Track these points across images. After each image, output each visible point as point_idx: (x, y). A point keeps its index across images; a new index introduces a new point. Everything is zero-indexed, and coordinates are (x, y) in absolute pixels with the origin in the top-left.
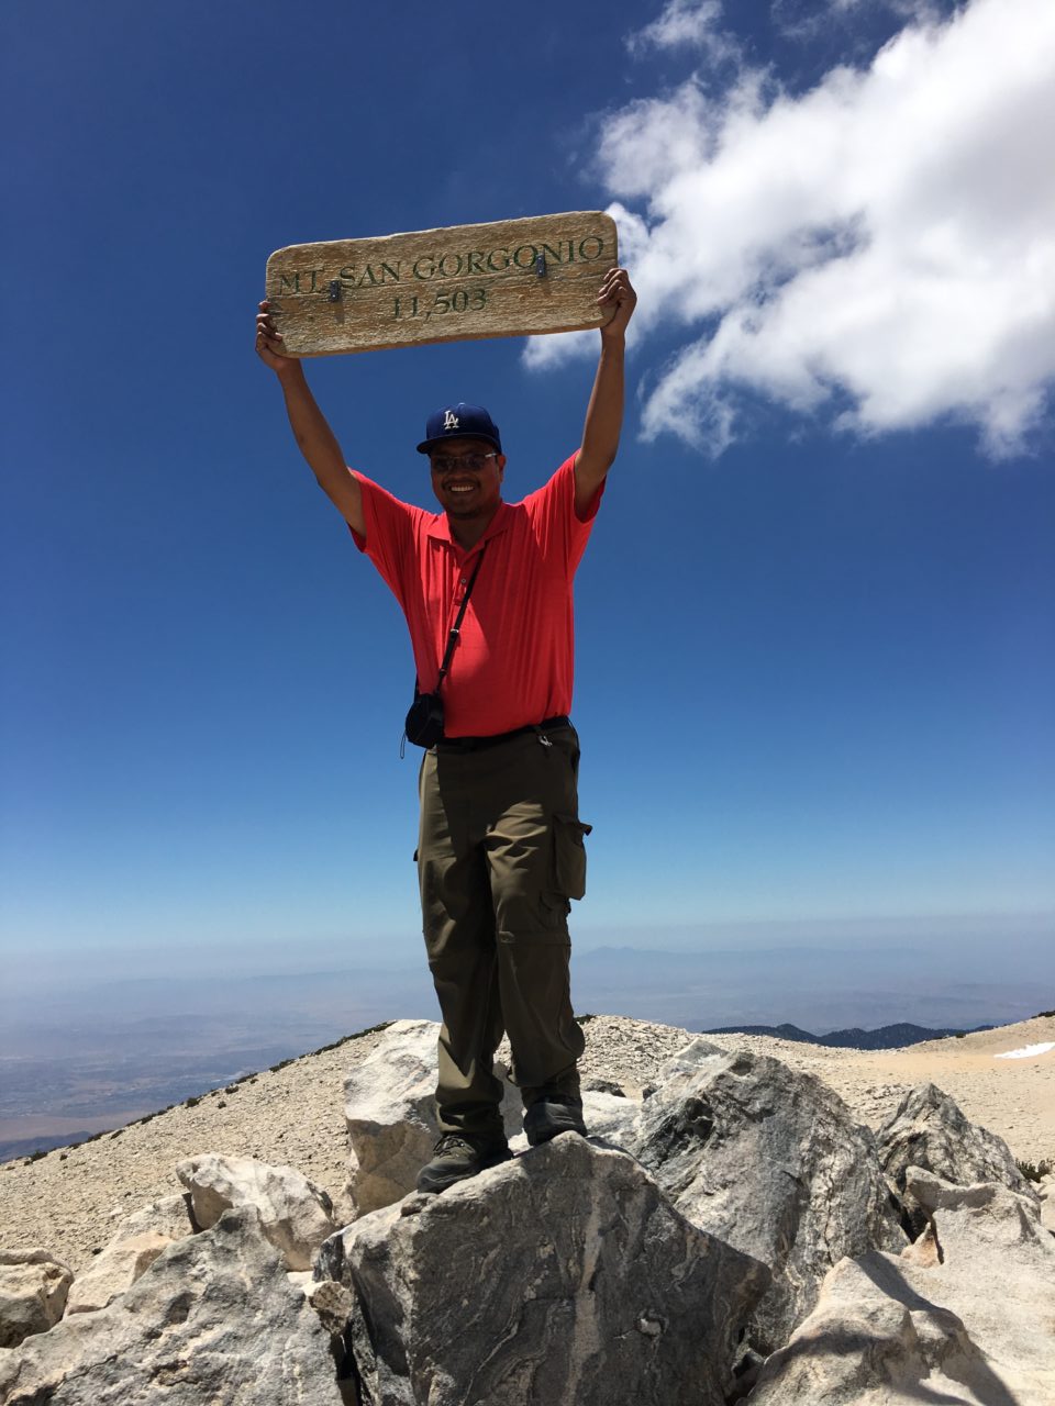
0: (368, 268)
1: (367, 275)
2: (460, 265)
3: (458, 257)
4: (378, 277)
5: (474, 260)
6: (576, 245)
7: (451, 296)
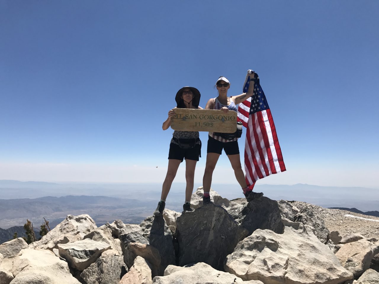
0: (191, 115)
2: (208, 118)
3: (208, 116)
5: (211, 117)
7: (206, 123)
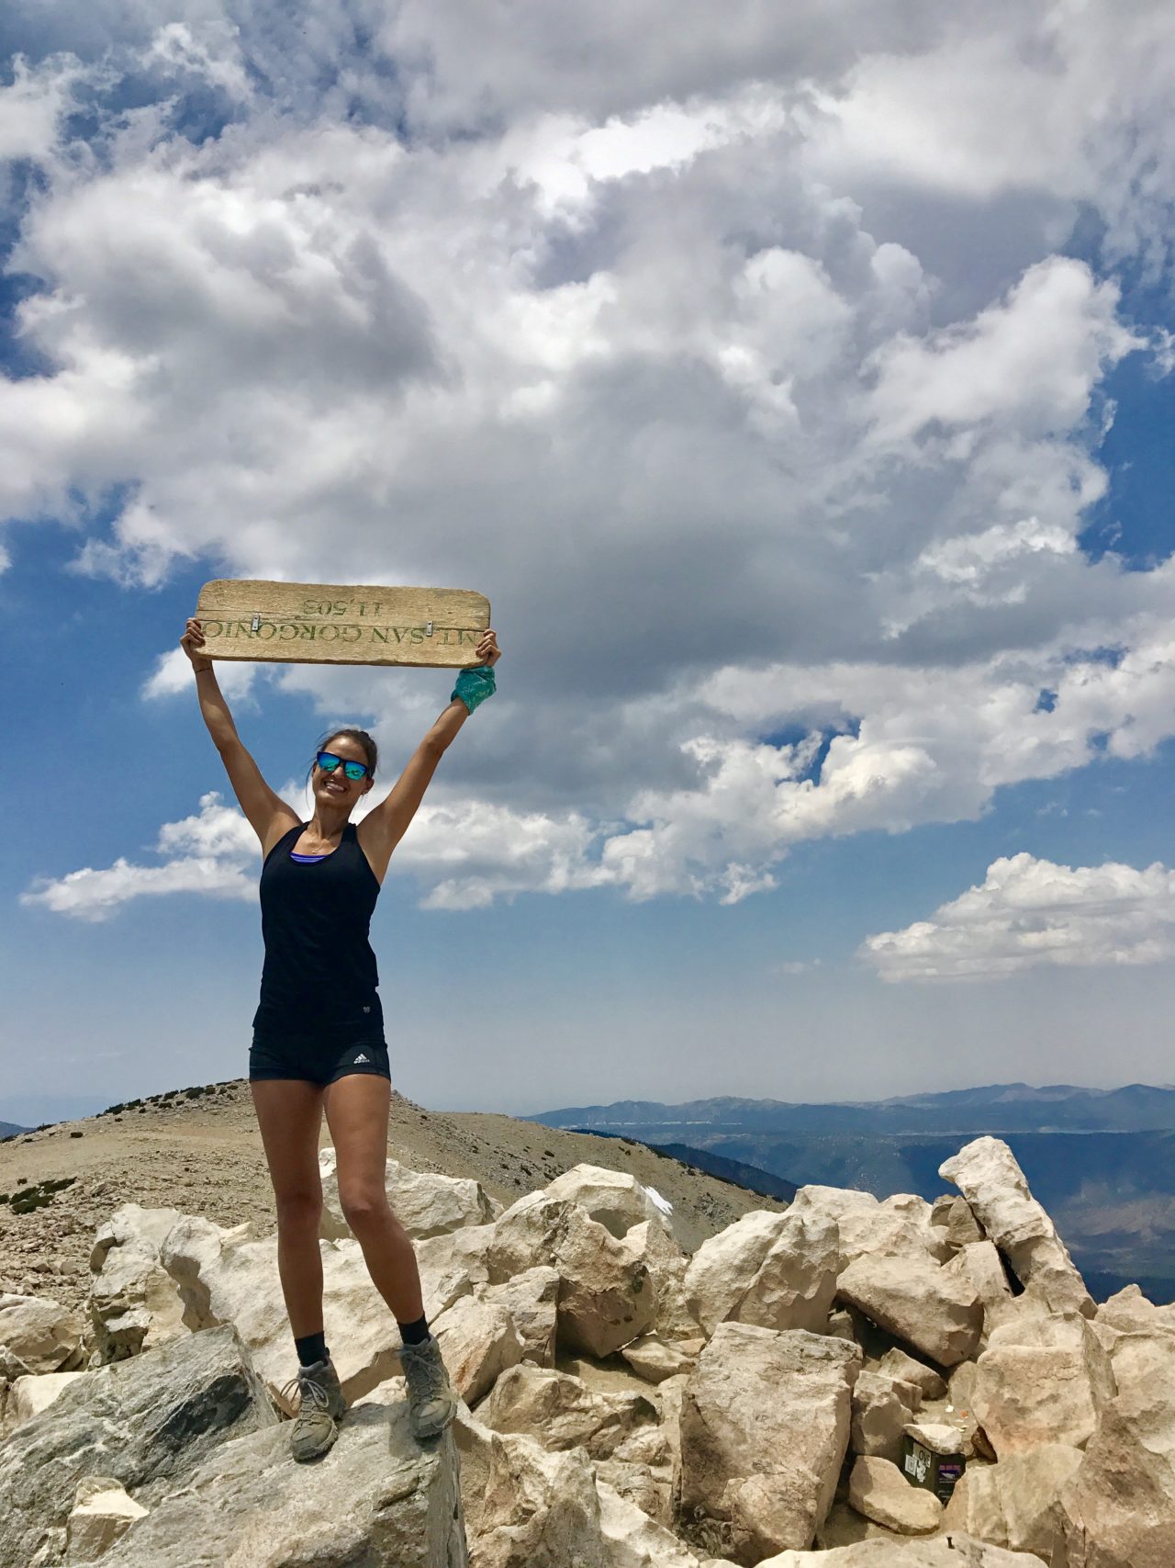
0: (399, 641)
1: (400, 635)
2: (321, 632)
4: (392, 633)
5: (309, 635)
6: (225, 631)
7: (333, 611)
